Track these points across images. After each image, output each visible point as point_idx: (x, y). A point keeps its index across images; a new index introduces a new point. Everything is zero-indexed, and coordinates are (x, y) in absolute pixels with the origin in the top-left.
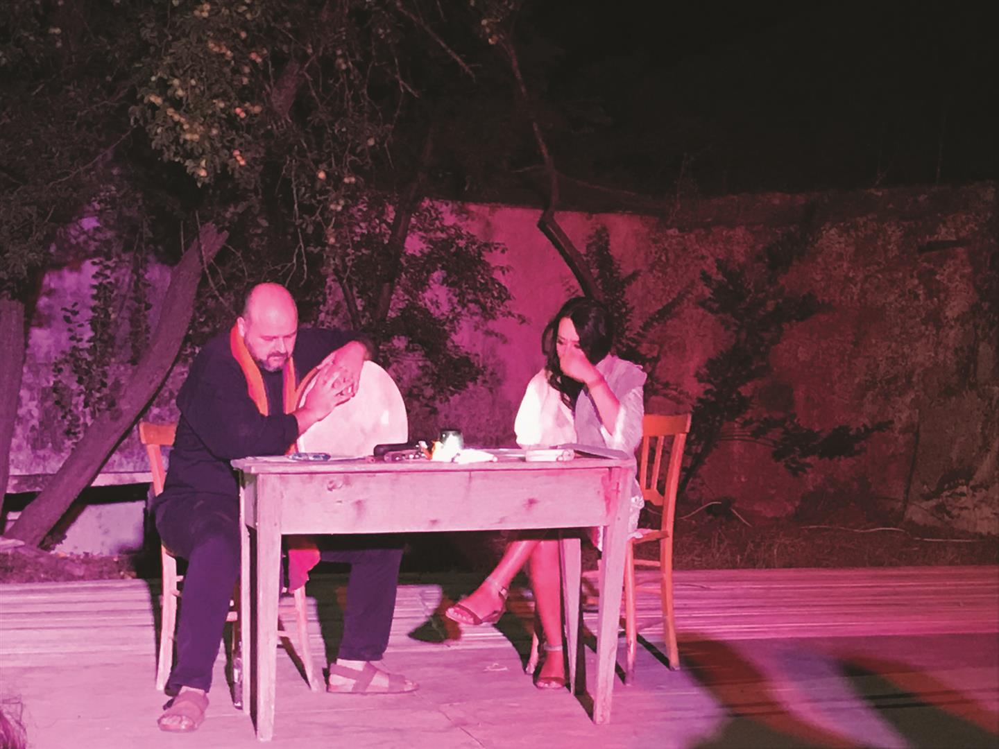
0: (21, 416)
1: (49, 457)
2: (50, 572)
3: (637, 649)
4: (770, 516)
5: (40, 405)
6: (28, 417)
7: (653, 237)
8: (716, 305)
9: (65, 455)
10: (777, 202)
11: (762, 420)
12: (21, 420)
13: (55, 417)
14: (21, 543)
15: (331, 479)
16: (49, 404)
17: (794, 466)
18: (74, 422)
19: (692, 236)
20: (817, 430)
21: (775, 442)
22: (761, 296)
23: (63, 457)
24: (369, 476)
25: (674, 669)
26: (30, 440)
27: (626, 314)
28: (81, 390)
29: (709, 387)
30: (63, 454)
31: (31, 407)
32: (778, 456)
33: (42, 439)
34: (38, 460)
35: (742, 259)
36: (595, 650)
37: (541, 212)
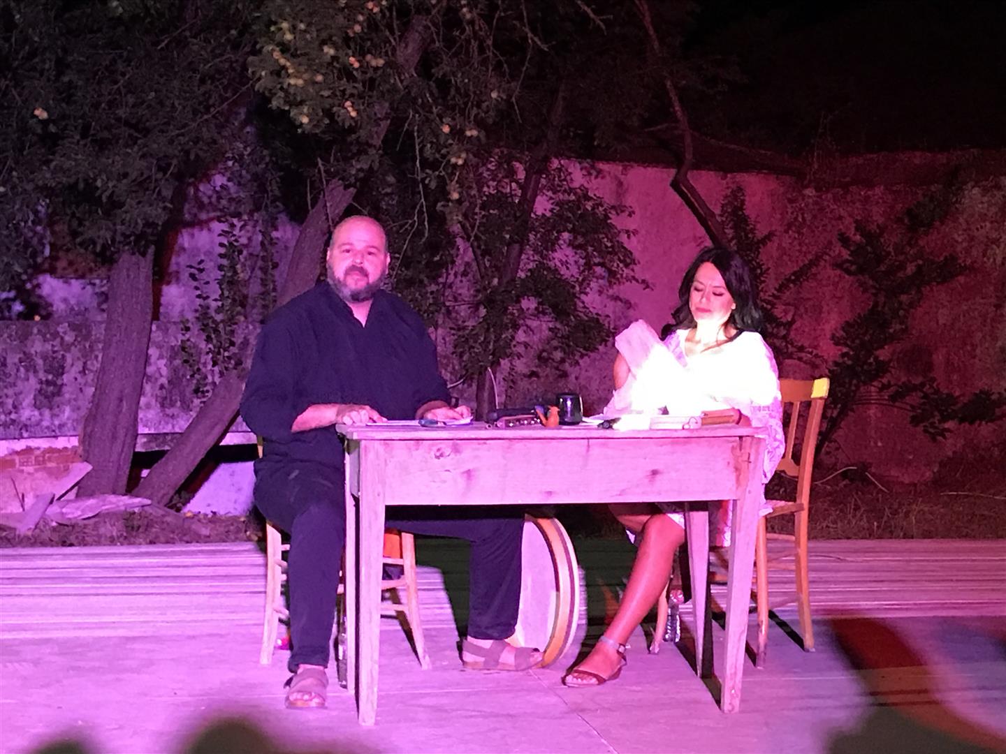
0: (149, 374)
1: (178, 416)
2: (177, 532)
3: (770, 626)
4: (907, 482)
5: (169, 363)
6: (157, 375)
7: (790, 196)
8: (854, 268)
9: (193, 414)
10: (917, 161)
11: (900, 383)
12: (149, 378)
13: (184, 376)
14: (149, 502)
15: (439, 446)
16: (178, 362)
17: (932, 430)
18: (201, 382)
19: (830, 195)
20: (957, 394)
21: (912, 406)
22: (901, 258)
23: (191, 416)
24: (479, 444)
25: (808, 651)
26: (159, 399)
27: (761, 274)
28: (210, 349)
29: (845, 350)
30: (191, 413)
31: (159, 366)
32: (915, 421)
33: (171, 398)
34: (167, 419)
35: (881, 220)
36: (723, 627)
37: (673, 171)
